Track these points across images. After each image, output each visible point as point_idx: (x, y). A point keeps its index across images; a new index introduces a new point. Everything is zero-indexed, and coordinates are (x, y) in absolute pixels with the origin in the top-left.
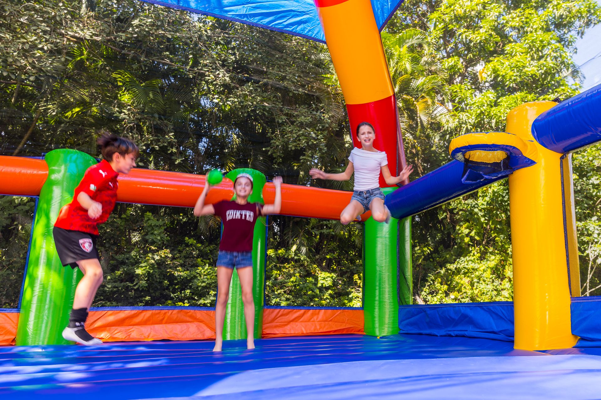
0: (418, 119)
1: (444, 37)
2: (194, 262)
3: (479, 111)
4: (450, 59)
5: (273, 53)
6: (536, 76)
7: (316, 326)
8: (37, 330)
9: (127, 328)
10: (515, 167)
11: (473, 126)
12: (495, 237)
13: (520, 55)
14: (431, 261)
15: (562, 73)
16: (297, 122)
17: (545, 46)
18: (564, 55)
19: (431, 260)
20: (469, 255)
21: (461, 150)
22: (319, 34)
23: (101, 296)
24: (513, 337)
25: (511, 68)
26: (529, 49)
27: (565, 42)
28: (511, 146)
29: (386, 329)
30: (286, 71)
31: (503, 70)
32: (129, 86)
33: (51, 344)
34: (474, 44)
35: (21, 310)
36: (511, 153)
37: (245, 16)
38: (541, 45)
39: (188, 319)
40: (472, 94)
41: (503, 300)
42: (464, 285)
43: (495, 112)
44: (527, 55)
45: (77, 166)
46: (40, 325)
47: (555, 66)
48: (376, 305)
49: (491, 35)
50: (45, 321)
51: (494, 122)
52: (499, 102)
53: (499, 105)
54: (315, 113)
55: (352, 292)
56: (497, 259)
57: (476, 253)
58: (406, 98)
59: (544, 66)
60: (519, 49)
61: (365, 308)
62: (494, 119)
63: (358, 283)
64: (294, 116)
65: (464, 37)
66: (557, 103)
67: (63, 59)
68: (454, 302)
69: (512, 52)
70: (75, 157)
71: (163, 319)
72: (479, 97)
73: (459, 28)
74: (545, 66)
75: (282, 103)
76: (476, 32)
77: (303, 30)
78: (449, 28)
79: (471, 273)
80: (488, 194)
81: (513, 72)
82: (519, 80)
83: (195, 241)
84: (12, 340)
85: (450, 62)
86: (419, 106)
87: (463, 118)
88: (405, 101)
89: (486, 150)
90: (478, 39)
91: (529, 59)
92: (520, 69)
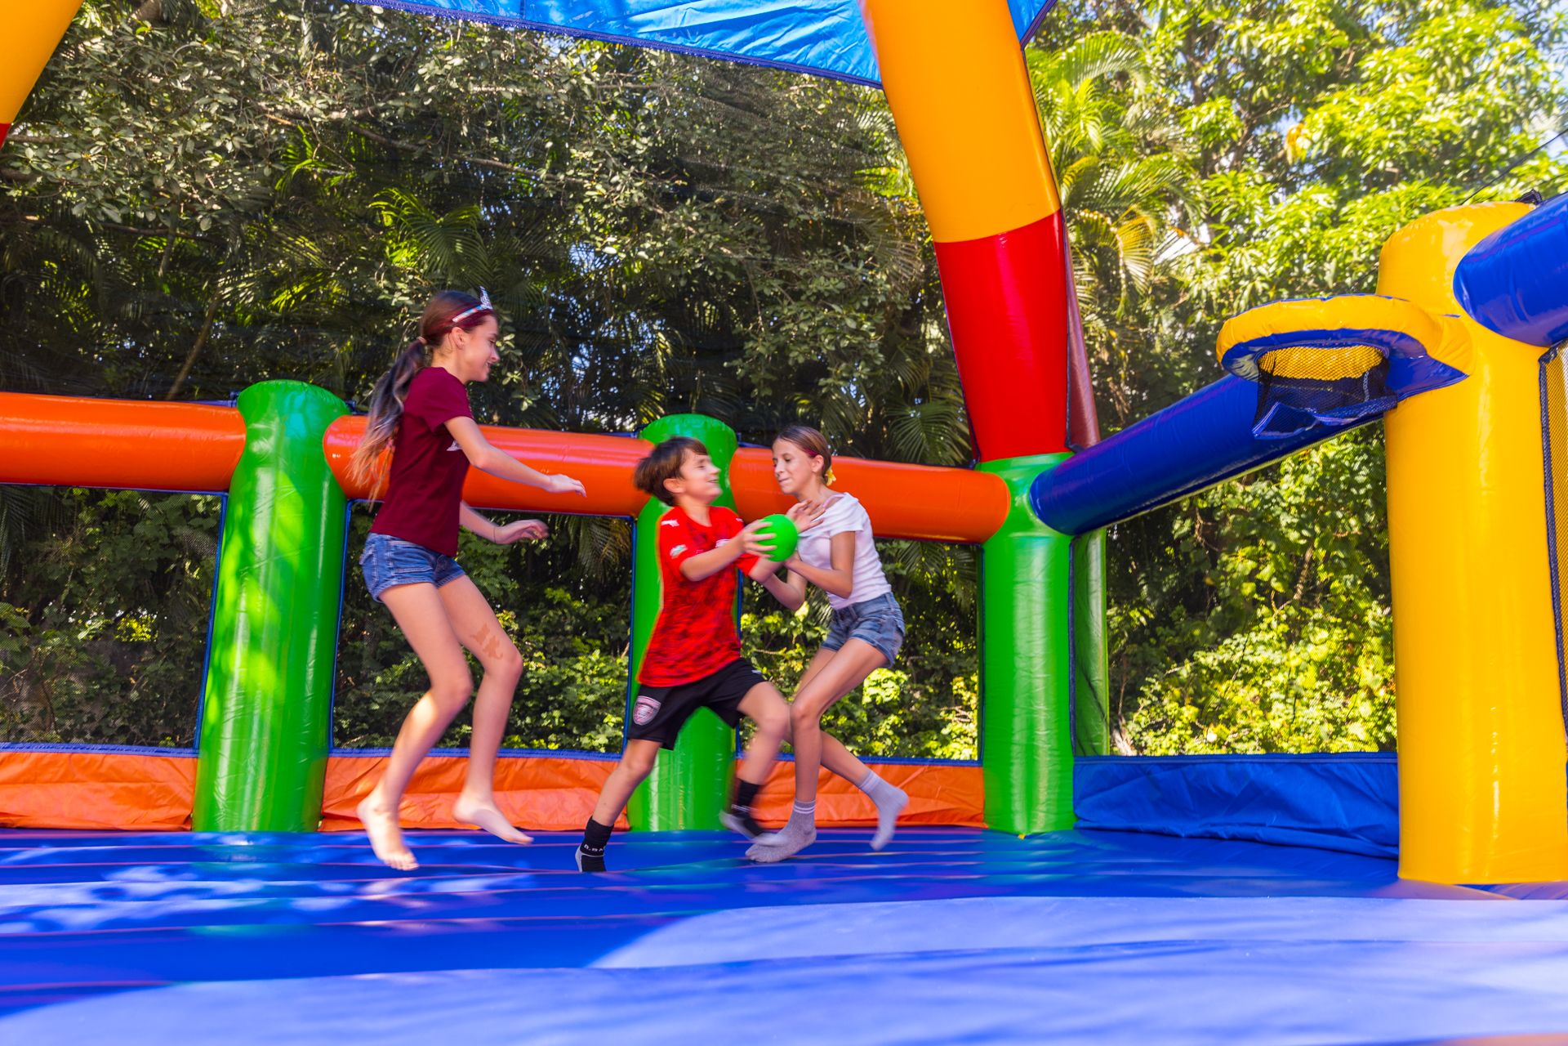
0: (1121, 271)
1: (1187, 50)
2: (566, 645)
3: (1288, 242)
4: (1204, 107)
5: (746, 121)
6: (1454, 136)
7: (861, 804)
8: (234, 798)
9: (426, 798)
10: (1403, 390)
11: (1271, 284)
12: (1331, 581)
13: (1407, 81)
14: (1150, 644)
15: (1530, 121)
16: (809, 293)
17: (1480, 50)
18: (1538, 70)
19: (1152, 640)
20: (1256, 628)
21: (1251, 348)
22: (865, 63)
23: (363, 722)
24: (1397, 845)
25: (1380, 117)
26: (1434, 59)
27: (1542, 33)
28: (1394, 333)
29: (1041, 815)
30: (780, 165)
31: (1355, 125)
32: (411, 227)
33: (266, 829)
34: (1273, 59)
35: (201, 751)
36: (1393, 351)
37: (681, 32)
38: (1467, 49)
39: (561, 780)
40: (1266, 196)
41: (1352, 747)
42: (1244, 708)
43: (1333, 242)
44: (1426, 77)
45: (306, 419)
46: (240, 788)
47: (1510, 103)
48: (1014, 754)
49: (1321, 31)
50: (250, 780)
51: (1333, 270)
52: (1345, 214)
53: (1345, 222)
54: (851, 267)
55: (950, 721)
56: (1335, 638)
57: (1274, 624)
58: (1088, 220)
59: (1476, 107)
60: (1404, 64)
61: (985, 763)
62: (1330, 262)
63: (965, 698)
64: (798, 279)
65: (1244, 42)
66: (1532, 207)
67: (267, 172)
68: (1217, 752)
69: (1383, 74)
70: (300, 398)
71: (505, 778)
72: (1286, 205)
73: (1229, 20)
74: (1482, 106)
75: (769, 248)
76: (1279, 27)
77: (824, 56)
78: (1201, 20)
79: (1263, 675)
80: (1309, 467)
81: (1385, 128)
82: (1403, 148)
83: (568, 595)
84: (183, 819)
85: (1206, 113)
86: (1124, 237)
87: (1244, 261)
88: (1085, 227)
89: (1321, 346)
90: (1285, 45)
91: (1434, 89)
92: (1405, 120)
